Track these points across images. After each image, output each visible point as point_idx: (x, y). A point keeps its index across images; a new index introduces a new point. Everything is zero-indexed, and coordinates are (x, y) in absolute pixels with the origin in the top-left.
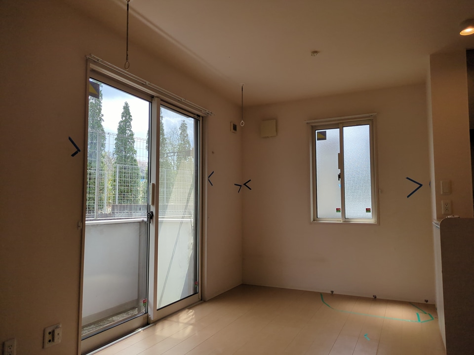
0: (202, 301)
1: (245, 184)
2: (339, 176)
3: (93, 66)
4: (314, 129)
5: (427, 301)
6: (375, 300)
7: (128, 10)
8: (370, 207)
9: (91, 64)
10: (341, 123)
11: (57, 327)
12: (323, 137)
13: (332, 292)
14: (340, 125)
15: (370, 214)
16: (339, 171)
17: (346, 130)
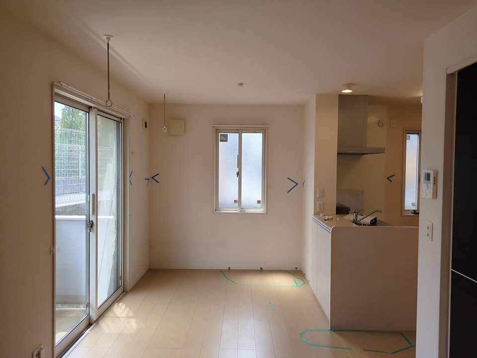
0: (124, 293)
1: (152, 178)
2: (238, 174)
3: (56, 90)
4: (217, 131)
5: (296, 268)
6: (262, 271)
7: (108, 49)
8: (260, 199)
9: (55, 89)
10: (241, 130)
11: (41, 349)
12: (225, 139)
13: (229, 268)
14: (240, 131)
15: (260, 205)
16: (237, 170)
17: (245, 136)
